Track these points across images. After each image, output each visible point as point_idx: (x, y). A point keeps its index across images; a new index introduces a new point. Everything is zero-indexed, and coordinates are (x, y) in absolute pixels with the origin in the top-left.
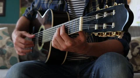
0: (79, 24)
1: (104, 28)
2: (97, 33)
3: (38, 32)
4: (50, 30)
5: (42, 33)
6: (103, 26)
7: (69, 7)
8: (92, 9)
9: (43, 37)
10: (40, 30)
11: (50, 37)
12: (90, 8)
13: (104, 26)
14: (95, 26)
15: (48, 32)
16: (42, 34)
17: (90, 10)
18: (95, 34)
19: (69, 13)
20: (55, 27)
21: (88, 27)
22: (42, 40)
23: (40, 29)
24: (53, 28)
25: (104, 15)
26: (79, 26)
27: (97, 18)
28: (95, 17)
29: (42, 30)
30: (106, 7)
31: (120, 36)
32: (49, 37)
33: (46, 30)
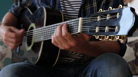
0: (78, 25)
1: (107, 31)
2: (98, 37)
3: (27, 31)
4: (42, 29)
5: (32, 31)
6: (105, 29)
7: (62, 5)
8: (89, 8)
9: (33, 36)
10: (29, 29)
11: (42, 37)
12: (87, 6)
13: (107, 29)
14: (96, 28)
15: (40, 32)
16: (32, 33)
17: (86, 8)
18: (96, 37)
19: (62, 11)
20: (48, 26)
21: (88, 29)
22: (32, 39)
23: (30, 27)
24: (46, 27)
25: (106, 17)
26: (78, 27)
27: (98, 20)
28: (97, 18)
29: (32, 28)
30: (110, 9)
31: (123, 41)
32: (40, 36)
33: (37, 29)
